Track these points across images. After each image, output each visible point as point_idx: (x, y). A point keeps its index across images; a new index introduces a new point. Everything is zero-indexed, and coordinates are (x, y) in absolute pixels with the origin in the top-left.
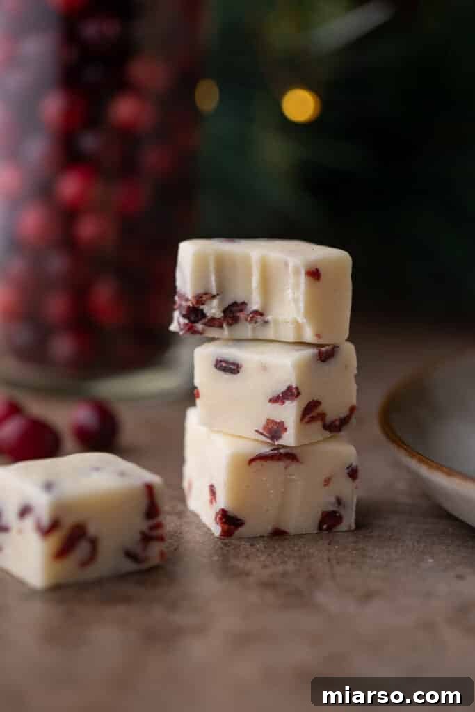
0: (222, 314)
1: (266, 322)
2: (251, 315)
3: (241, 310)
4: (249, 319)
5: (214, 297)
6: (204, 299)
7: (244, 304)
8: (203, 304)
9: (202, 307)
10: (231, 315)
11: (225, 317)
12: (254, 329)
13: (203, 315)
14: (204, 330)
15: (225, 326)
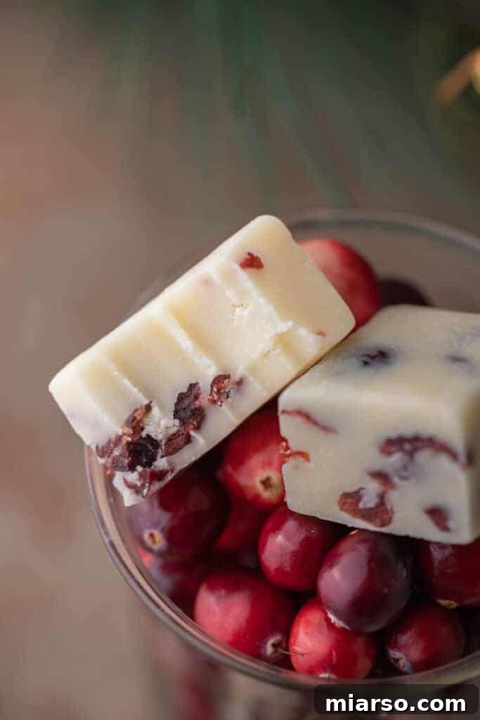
0: (177, 422)
1: (240, 383)
2: (215, 389)
3: (196, 398)
4: (216, 397)
5: (148, 408)
6: (138, 418)
7: (192, 387)
8: (142, 429)
9: (144, 434)
10: (189, 413)
11: (184, 423)
12: (231, 407)
13: (155, 443)
14: (170, 463)
15: (192, 433)
